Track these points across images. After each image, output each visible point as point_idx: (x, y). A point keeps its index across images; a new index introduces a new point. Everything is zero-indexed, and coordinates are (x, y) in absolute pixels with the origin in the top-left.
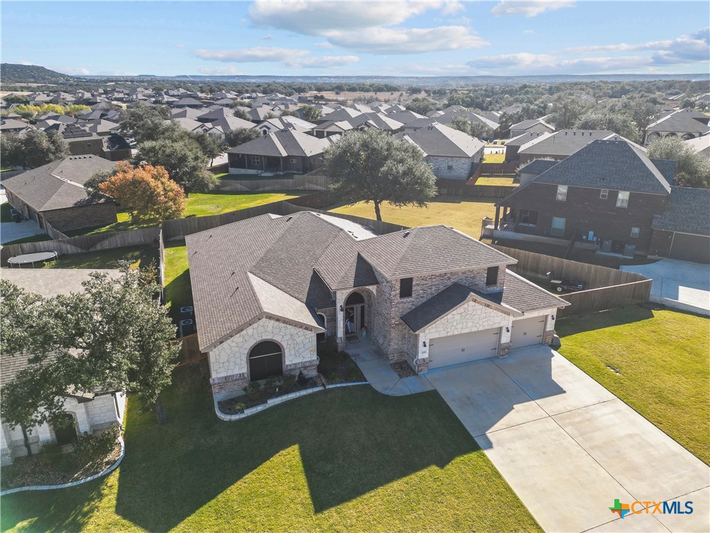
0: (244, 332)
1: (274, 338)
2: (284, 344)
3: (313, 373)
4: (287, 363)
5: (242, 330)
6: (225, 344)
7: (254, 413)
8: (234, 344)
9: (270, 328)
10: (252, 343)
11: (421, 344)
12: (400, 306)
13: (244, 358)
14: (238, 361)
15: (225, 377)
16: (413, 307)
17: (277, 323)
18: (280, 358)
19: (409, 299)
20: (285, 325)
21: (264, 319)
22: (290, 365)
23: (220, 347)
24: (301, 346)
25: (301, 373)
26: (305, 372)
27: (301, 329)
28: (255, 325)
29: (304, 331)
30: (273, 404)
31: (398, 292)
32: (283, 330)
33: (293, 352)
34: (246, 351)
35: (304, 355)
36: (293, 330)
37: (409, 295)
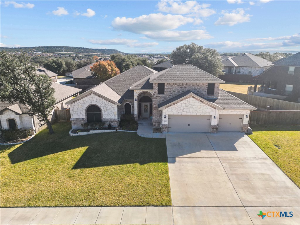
0: (84, 99)
1: (97, 104)
2: (102, 108)
3: (116, 125)
4: (103, 118)
5: (83, 98)
6: (76, 103)
7: (83, 135)
8: (80, 104)
9: (95, 99)
10: (87, 105)
11: (163, 116)
12: (158, 98)
13: (84, 111)
14: (82, 112)
15: (76, 119)
16: (165, 100)
17: (98, 98)
18: (100, 115)
19: (163, 96)
20: (102, 99)
21: (92, 94)
22: (105, 119)
23: (74, 104)
24: (110, 111)
25: (110, 124)
26: (112, 124)
27: (109, 102)
28: (89, 97)
29: (111, 103)
30: (92, 133)
31: (157, 91)
32: (101, 101)
33: (106, 113)
34: (85, 108)
35: (111, 115)
36: (106, 102)
37: (163, 93)
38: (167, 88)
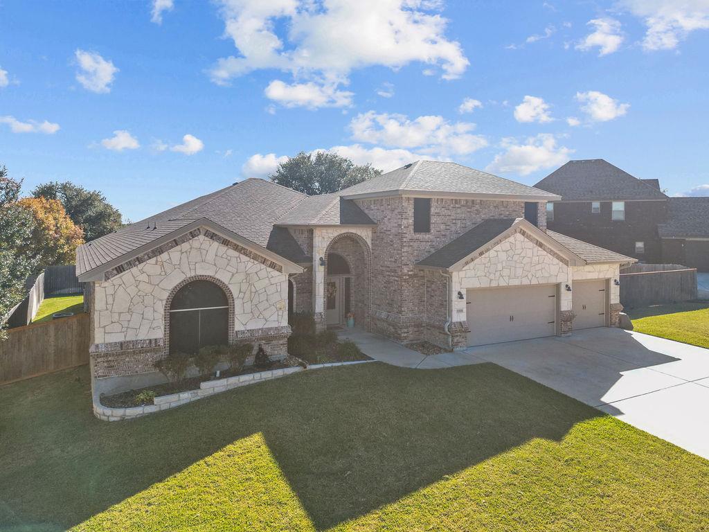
0: (164, 256)
1: (217, 276)
2: (234, 290)
3: (279, 352)
4: (236, 329)
5: (161, 251)
6: (126, 276)
8: (144, 277)
9: (210, 257)
10: (175, 280)
11: (455, 296)
12: (415, 245)
13: (161, 308)
14: (149, 314)
15: (121, 344)
16: (433, 251)
17: (223, 249)
18: (225, 316)
19: (427, 236)
20: (236, 254)
21: (201, 237)
22: (243, 332)
23: (116, 279)
24: (263, 297)
25: (261, 350)
26: (268, 349)
27: (263, 266)
28: (185, 246)
29: (269, 269)
31: (411, 221)
32: (234, 261)
33: (248, 306)
34: (166, 295)
35: (267, 314)
36: (250, 264)
38: (438, 214)
